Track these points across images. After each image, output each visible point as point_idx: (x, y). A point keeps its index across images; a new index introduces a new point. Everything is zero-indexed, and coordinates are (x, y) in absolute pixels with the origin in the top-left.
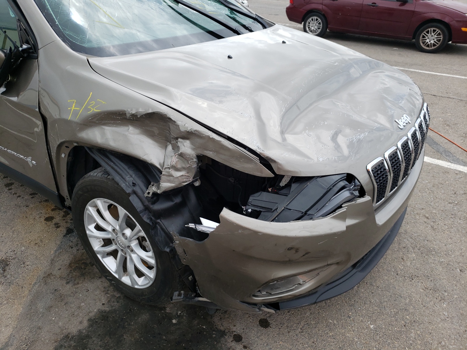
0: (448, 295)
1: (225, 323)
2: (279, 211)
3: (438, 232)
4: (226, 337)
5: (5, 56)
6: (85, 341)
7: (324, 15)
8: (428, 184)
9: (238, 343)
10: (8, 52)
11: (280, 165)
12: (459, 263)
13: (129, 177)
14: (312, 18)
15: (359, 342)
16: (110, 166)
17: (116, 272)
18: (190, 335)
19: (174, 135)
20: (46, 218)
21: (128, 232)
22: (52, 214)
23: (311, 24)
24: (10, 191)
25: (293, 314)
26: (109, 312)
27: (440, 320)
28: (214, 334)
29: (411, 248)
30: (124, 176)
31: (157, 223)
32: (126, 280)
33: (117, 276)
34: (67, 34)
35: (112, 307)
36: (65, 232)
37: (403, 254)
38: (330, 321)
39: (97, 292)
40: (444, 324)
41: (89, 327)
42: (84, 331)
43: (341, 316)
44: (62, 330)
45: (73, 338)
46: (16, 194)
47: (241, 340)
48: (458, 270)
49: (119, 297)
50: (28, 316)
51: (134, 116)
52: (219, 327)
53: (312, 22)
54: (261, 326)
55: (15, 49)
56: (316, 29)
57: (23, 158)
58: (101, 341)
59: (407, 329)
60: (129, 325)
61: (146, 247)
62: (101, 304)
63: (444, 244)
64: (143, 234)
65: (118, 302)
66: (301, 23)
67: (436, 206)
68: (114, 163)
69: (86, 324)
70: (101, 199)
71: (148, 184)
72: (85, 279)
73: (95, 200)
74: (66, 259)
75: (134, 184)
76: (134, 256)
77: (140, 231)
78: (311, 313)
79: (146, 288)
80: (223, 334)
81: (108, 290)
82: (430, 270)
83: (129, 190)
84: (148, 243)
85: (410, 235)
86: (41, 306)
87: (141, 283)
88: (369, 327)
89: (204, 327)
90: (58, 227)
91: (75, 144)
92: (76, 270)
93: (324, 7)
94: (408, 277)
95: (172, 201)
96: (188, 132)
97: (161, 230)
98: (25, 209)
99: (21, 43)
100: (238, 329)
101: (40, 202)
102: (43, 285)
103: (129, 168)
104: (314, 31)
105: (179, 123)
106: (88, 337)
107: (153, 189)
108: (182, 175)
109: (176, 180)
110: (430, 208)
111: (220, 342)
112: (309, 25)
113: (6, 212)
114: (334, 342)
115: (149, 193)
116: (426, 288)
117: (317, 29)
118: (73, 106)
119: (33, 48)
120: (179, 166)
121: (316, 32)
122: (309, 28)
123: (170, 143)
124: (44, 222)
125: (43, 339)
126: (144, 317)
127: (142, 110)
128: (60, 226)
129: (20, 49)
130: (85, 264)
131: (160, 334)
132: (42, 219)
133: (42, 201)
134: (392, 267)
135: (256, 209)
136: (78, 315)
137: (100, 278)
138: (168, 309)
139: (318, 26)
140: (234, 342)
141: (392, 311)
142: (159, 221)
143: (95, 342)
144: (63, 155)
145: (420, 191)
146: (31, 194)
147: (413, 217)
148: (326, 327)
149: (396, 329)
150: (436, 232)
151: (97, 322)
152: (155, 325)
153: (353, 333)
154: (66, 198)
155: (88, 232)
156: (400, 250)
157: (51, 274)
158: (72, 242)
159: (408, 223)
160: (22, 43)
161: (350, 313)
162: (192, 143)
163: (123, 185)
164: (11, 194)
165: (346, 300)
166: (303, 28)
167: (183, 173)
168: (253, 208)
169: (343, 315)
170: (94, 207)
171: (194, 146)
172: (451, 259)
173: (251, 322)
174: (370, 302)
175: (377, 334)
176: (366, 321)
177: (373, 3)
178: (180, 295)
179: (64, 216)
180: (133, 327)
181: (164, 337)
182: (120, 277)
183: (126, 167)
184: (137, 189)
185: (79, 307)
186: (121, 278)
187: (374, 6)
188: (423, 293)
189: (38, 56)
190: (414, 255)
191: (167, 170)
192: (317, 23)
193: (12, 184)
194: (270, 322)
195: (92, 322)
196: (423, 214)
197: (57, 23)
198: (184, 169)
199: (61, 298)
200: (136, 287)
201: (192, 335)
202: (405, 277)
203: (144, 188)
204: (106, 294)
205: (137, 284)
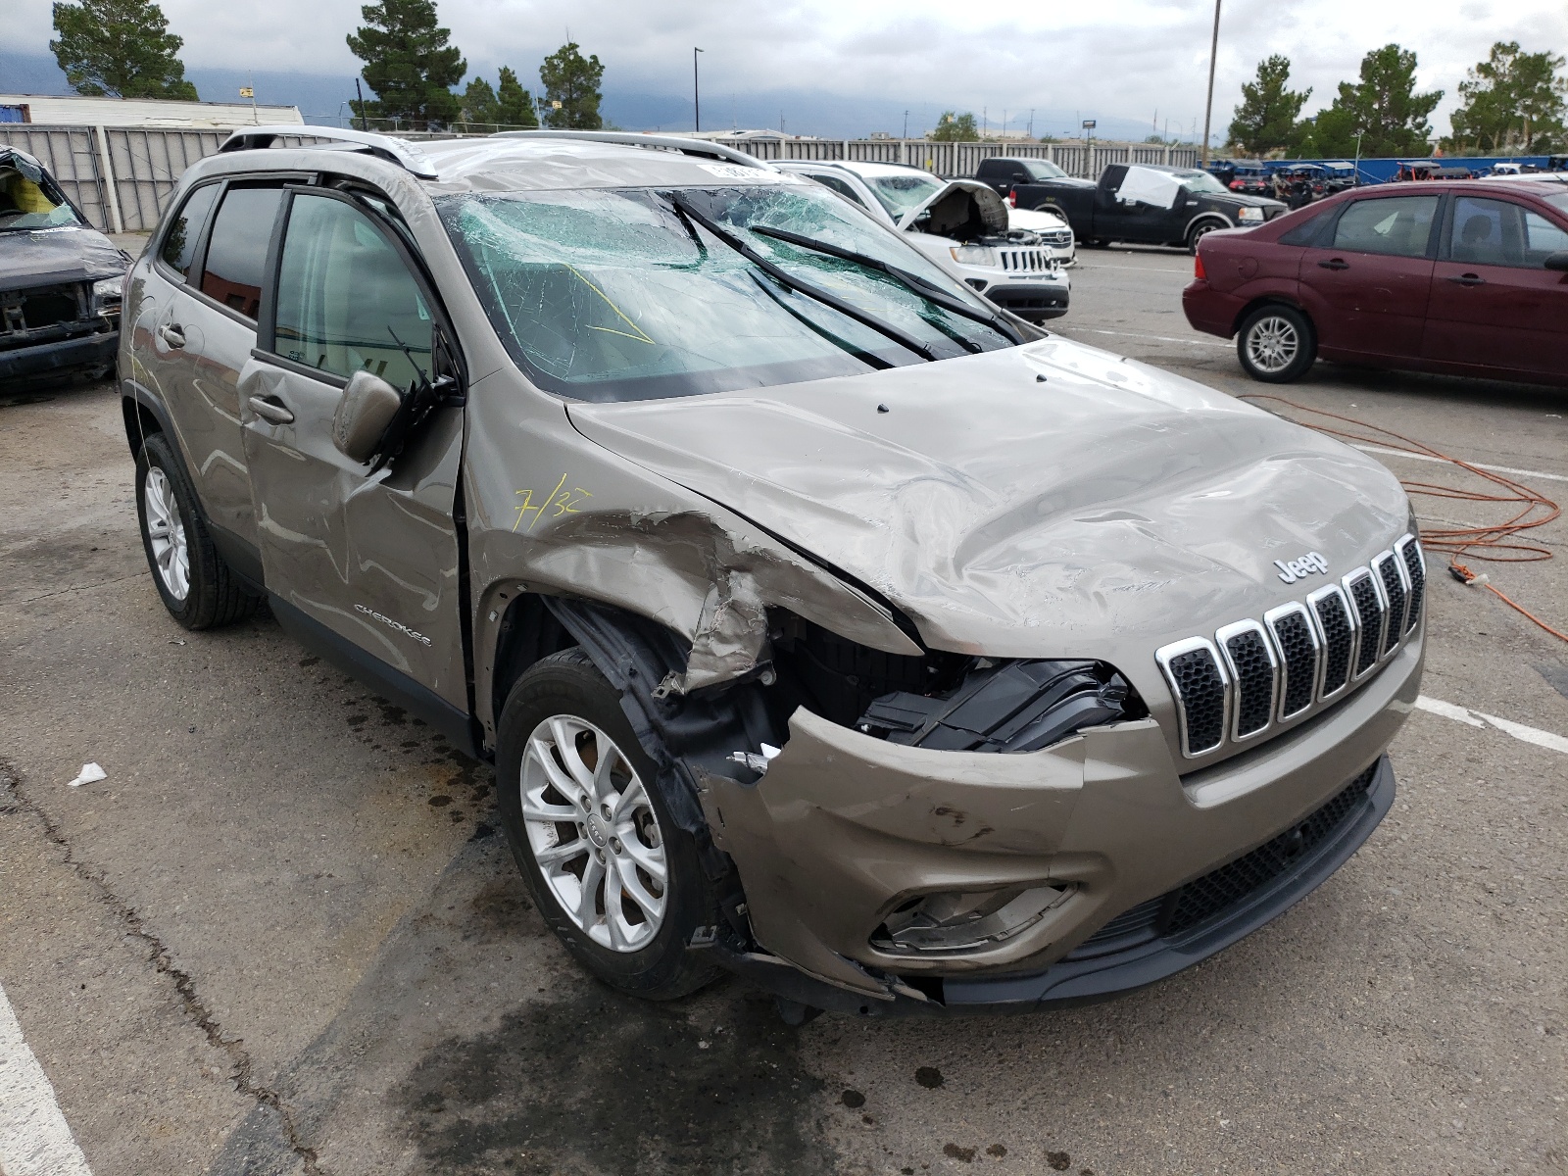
0: (1483, 1083)
1: (827, 1064)
2: (926, 729)
3: (1511, 931)
4: (825, 1094)
5: (402, 400)
6: (490, 1055)
7: (1303, 313)
8: (1527, 806)
9: (852, 1109)
10: (408, 391)
11: (935, 626)
12: (1548, 1013)
13: (624, 658)
14: (1265, 320)
15: (1175, 1151)
16: (588, 634)
17: (578, 914)
18: (736, 1078)
19: (722, 563)
20: (434, 798)
21: (613, 800)
22: (447, 790)
23: (1263, 341)
24: (358, 734)
25: (1011, 1068)
26: (551, 1006)
27: (1436, 1135)
28: (796, 1083)
29: (1407, 960)
30: (615, 655)
31: (672, 765)
32: (599, 933)
33: (579, 924)
34: (530, 355)
35: (562, 997)
36: (473, 832)
37: (1377, 970)
38: (1109, 1095)
39: (531, 965)
40: (1445, 1146)
41: (503, 1030)
42: (491, 1037)
43: (1144, 1089)
44: (443, 1028)
45: (464, 1046)
46: (370, 741)
47: (862, 1103)
48: (1541, 1029)
49: (581, 981)
50: (374, 992)
51: (646, 521)
52: (811, 1071)
53: (1266, 333)
54: (918, 1081)
55: (421, 387)
56: (1279, 354)
57: (405, 630)
58: (526, 1060)
59: (1325, 1141)
60: (595, 1038)
61: (651, 838)
62: (536, 990)
63: (1519, 962)
64: (644, 798)
65: (575, 990)
66: (1231, 338)
67: (1531, 864)
68: (598, 629)
69: (496, 1023)
70: (562, 718)
71: (662, 673)
72: (506, 933)
73: (549, 720)
74: (468, 888)
75: (633, 673)
76: (623, 864)
77: (637, 792)
78: (1060, 1073)
79: (643, 949)
80: (818, 1085)
81: (556, 964)
82: (1448, 1017)
83: (620, 685)
84: (655, 830)
85: (1416, 928)
86: (402, 976)
87: (634, 936)
88: (1216, 1122)
89: (775, 1066)
90: (458, 820)
91: (522, 589)
92: (487, 914)
93: (1302, 286)
94: (1372, 1026)
95: (713, 718)
96: (750, 554)
97: (681, 783)
98: (387, 774)
99: (435, 374)
100: (858, 1081)
101: (423, 763)
102: (410, 935)
103: (626, 639)
104: (1272, 360)
105: (732, 535)
106: (497, 1048)
107: (673, 684)
108: (734, 653)
109: (721, 664)
110: (1507, 867)
111: (806, 1100)
112: (1258, 343)
113: (345, 777)
114: (1105, 1141)
115: (661, 692)
116: (1418, 1059)
117: (1283, 355)
118: (526, 503)
119: (458, 385)
120: (727, 631)
121: (1280, 365)
122: (1256, 350)
123: (716, 582)
124: (427, 807)
125: (399, 1039)
126: (633, 1027)
127: (663, 510)
128: (463, 819)
129: (433, 385)
130: (513, 905)
131: (663, 1066)
132: (424, 801)
133: (429, 760)
134: (1332, 997)
135: (878, 724)
136: (481, 1003)
137: (541, 935)
138: (692, 1018)
139: (1285, 345)
140: (843, 1105)
141: (1296, 1096)
142: (678, 760)
143: (512, 1061)
144: (492, 616)
145: (1489, 822)
146: (404, 745)
147: (1442, 884)
148: (1093, 1107)
149: (1292, 1136)
150: (1506, 929)
151: (522, 1023)
152: (656, 1048)
153: (1165, 1128)
154: (486, 725)
155: (525, 807)
156: (1371, 962)
157: (431, 915)
158: (487, 854)
159: (1418, 899)
160: (437, 373)
161: (1171, 1087)
162: (756, 581)
163: (610, 675)
164: (360, 741)
165: (1167, 1057)
166: (1236, 352)
167: (736, 647)
168: (872, 723)
169: (1148, 1087)
170: (545, 740)
171: (761, 585)
172: (1527, 1000)
173: (895, 1071)
174: (1237, 1068)
175: (1235, 1140)
176: (1212, 1109)
177: (1466, 276)
178: (707, 934)
179: (475, 798)
180: (602, 1044)
181: (673, 1074)
182: (587, 926)
183: (620, 636)
184: (638, 683)
185: (486, 990)
186: (589, 929)
187: (1471, 284)
188: (1406, 1068)
189: (465, 400)
190: (1412, 978)
191: (703, 640)
192: (1282, 335)
193: (363, 719)
194: (946, 1077)
195: (511, 1022)
196: (1479, 881)
197: (513, 332)
198: (738, 638)
199: (447, 966)
200: (621, 948)
201: (741, 1077)
202: (1362, 1025)
203: (653, 682)
204: (550, 970)
205: (625, 942)
